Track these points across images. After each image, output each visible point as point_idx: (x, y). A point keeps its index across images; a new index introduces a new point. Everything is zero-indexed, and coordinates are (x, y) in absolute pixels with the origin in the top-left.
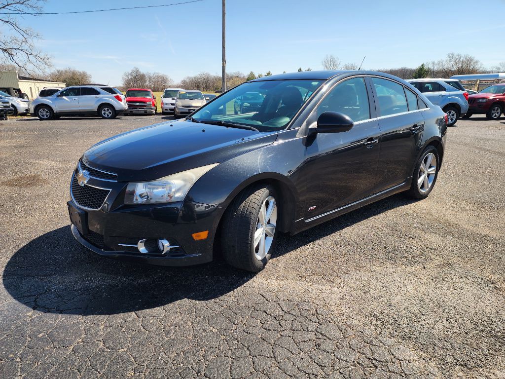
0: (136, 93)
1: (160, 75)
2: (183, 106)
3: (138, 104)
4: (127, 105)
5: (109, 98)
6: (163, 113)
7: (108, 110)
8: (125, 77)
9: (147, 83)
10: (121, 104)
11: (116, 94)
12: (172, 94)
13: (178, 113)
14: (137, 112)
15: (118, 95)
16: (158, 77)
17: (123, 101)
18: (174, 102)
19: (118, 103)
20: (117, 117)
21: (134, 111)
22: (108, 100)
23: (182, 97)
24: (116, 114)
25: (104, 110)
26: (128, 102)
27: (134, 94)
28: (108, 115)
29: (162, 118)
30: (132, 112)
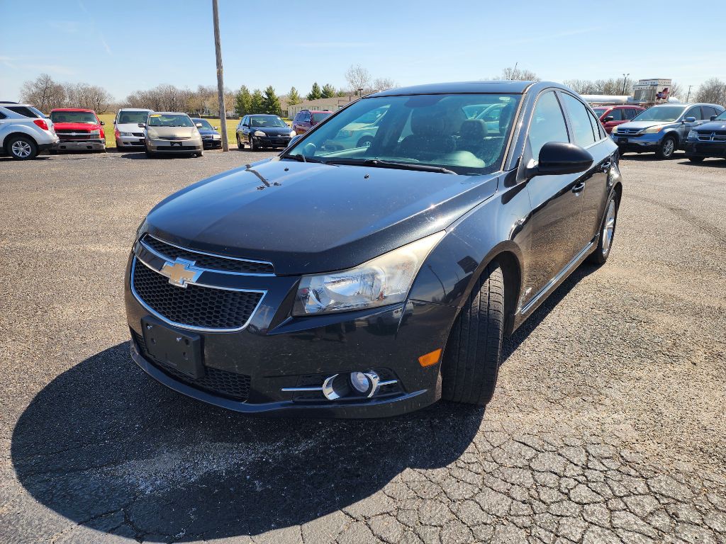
0: (67, 117)
1: (90, 87)
2: (160, 138)
3: (74, 134)
4: (56, 135)
5: (25, 125)
6: (119, 149)
7: (23, 145)
8: (27, 90)
9: (67, 100)
10: (47, 135)
11: (36, 117)
12: (131, 117)
13: (153, 148)
14: (74, 148)
15: (40, 118)
16: (86, 91)
17: (50, 128)
18: (141, 130)
19: (41, 132)
20: (39, 156)
21: (68, 145)
22: (22, 128)
23: (156, 123)
24: (38, 151)
25: (17, 145)
26: (57, 130)
27: (64, 117)
28: (23, 154)
29: (123, 156)
30: (65, 147)
